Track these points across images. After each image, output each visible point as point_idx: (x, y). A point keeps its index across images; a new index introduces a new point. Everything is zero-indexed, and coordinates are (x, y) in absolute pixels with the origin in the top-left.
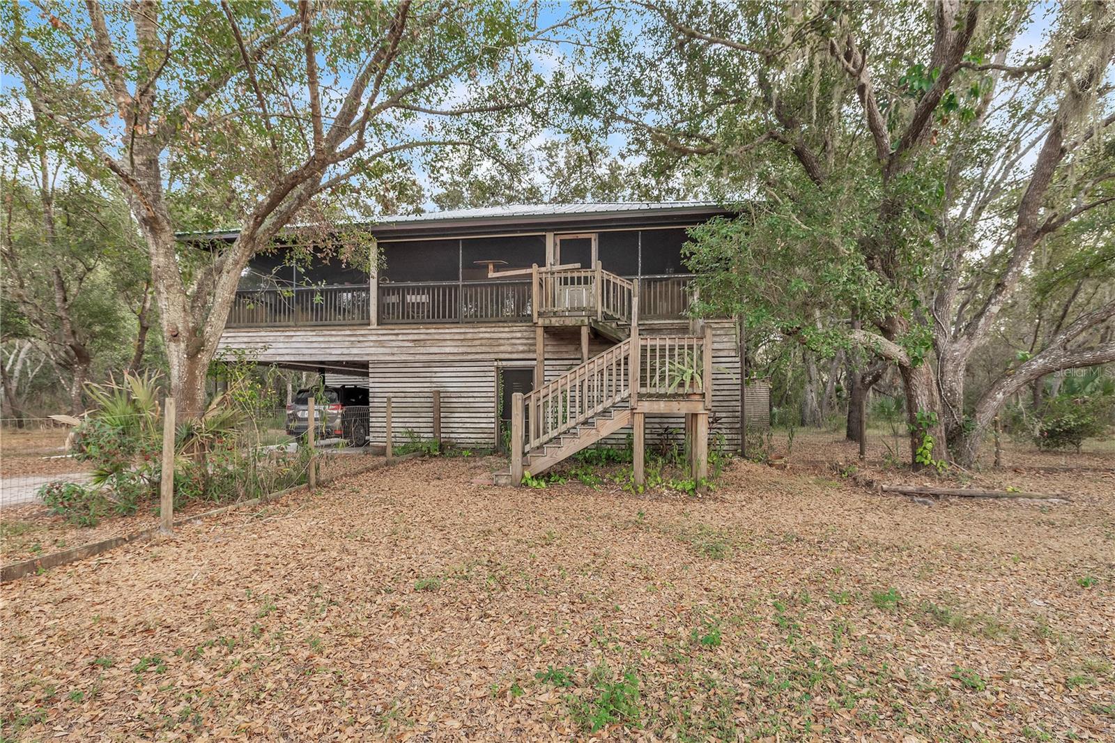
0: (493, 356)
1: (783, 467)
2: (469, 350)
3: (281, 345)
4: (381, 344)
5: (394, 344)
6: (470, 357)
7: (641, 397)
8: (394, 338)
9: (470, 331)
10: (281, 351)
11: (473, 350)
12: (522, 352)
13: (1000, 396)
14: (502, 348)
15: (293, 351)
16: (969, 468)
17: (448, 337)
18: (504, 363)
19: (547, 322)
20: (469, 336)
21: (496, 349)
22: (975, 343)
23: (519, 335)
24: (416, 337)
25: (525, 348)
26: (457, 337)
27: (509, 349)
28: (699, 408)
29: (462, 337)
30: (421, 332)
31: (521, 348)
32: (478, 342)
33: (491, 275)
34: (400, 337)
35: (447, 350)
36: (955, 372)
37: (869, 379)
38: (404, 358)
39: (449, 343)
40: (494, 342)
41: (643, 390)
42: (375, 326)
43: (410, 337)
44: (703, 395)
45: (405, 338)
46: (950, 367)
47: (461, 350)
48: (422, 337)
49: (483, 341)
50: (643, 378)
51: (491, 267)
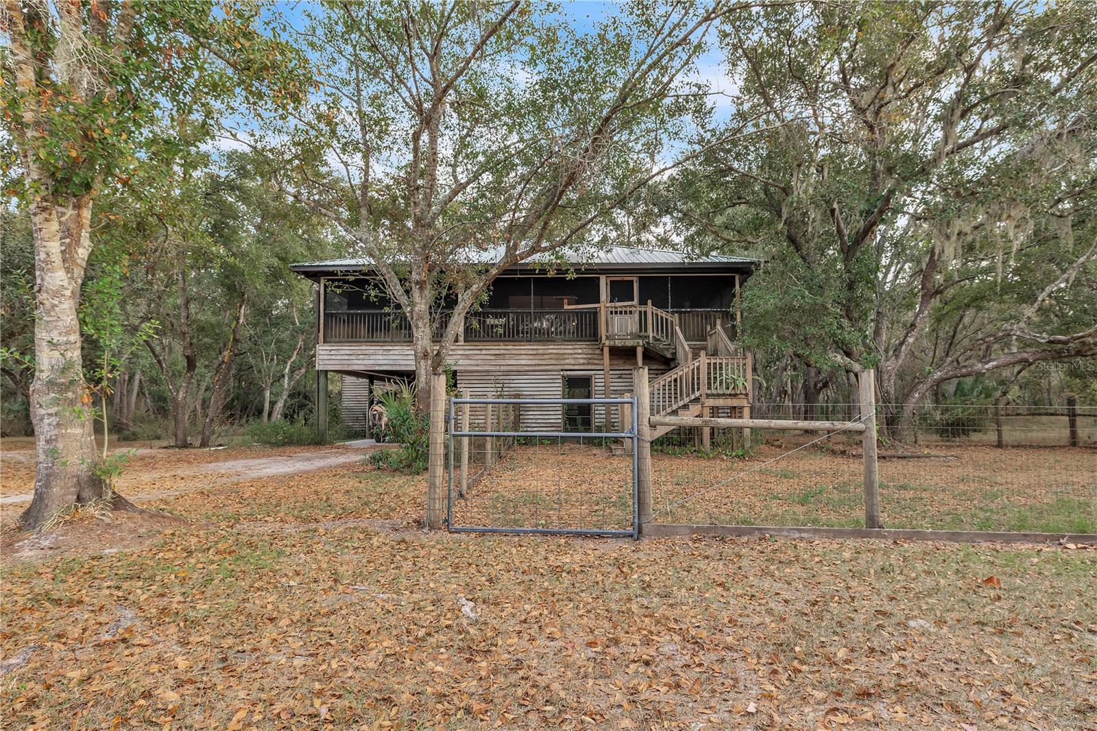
0: (560, 367)
1: (780, 447)
2: (540, 362)
3: (380, 357)
4: (467, 357)
5: (478, 357)
6: (541, 368)
7: (708, 396)
8: (478, 352)
9: (540, 348)
10: (379, 362)
11: (544, 362)
12: (583, 364)
13: (917, 395)
14: (567, 361)
15: (391, 362)
16: (900, 442)
17: (523, 352)
18: (569, 373)
19: (612, 343)
20: (540, 352)
21: (562, 362)
22: (900, 361)
23: (580, 351)
24: (497, 352)
25: (585, 361)
26: (531, 352)
27: (573, 362)
28: (745, 403)
29: (535, 352)
30: (501, 348)
31: (582, 361)
32: (548, 357)
33: (566, 307)
34: (484, 352)
35: (523, 362)
36: (889, 380)
37: (820, 385)
38: (486, 368)
39: (524, 357)
40: (560, 356)
41: (709, 392)
42: (462, 343)
43: (492, 352)
44: (747, 395)
45: (487, 352)
46: (885, 377)
47: (534, 362)
48: (502, 352)
49: (552, 356)
50: (709, 384)
51: (566, 301)
